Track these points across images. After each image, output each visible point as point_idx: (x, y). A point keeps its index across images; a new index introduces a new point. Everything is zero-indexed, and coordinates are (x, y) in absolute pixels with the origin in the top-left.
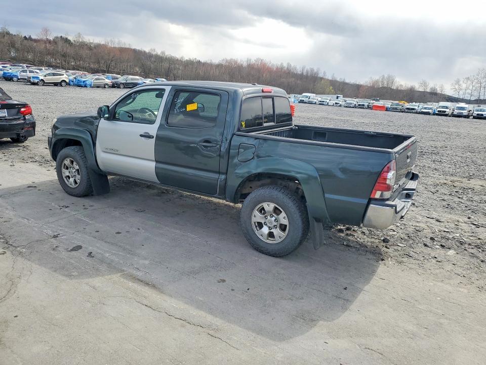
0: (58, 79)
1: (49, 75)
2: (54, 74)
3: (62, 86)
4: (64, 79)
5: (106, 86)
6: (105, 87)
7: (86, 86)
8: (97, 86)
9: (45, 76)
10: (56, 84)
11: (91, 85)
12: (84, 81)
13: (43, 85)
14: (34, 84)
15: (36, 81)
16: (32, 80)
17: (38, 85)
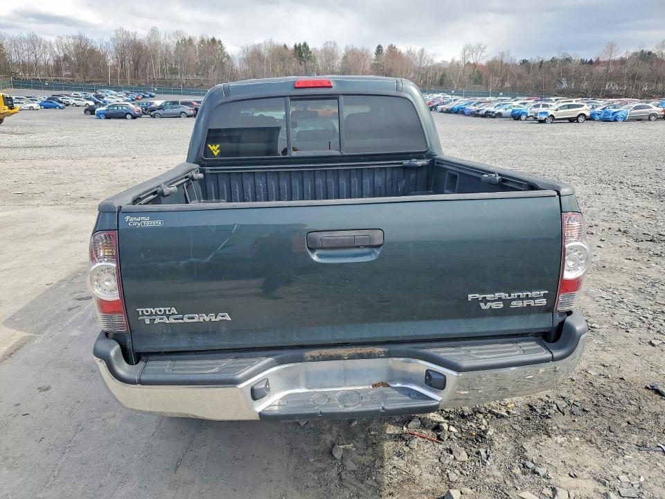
0: (573, 112)
1: (561, 108)
2: (569, 107)
3: (578, 122)
4: (582, 112)
5: (653, 118)
6: (649, 120)
7: (615, 120)
8: (638, 118)
9: (557, 110)
10: (571, 120)
11: (625, 118)
12: (614, 113)
13: (552, 123)
14: (541, 122)
15: (543, 117)
16: (538, 117)
17: (545, 122)
